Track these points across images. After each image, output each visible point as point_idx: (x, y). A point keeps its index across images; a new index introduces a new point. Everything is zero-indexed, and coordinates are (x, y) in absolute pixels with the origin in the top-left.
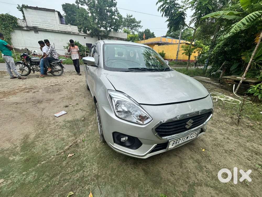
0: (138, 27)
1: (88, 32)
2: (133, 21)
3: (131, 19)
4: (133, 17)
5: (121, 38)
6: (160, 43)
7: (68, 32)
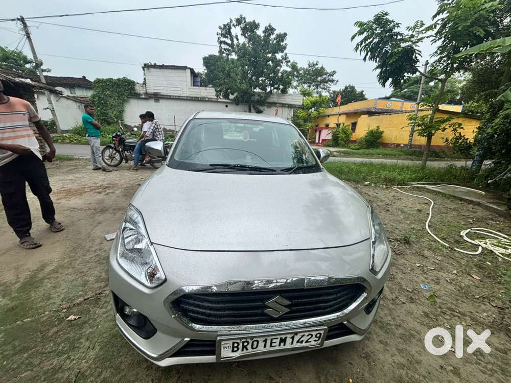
0: (329, 83)
1: (231, 97)
2: (320, 72)
3: (316, 69)
4: (319, 66)
5: (291, 105)
6: (374, 111)
7: (201, 98)
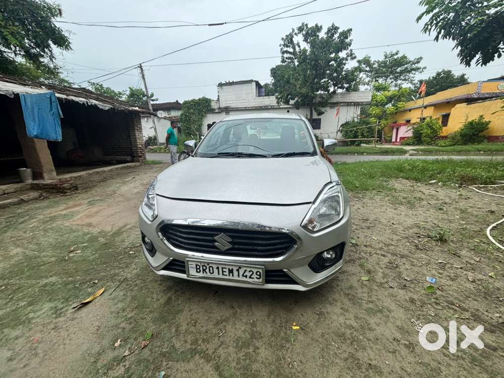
0: (413, 72)
2: (402, 61)
4: (400, 55)
5: (357, 103)
